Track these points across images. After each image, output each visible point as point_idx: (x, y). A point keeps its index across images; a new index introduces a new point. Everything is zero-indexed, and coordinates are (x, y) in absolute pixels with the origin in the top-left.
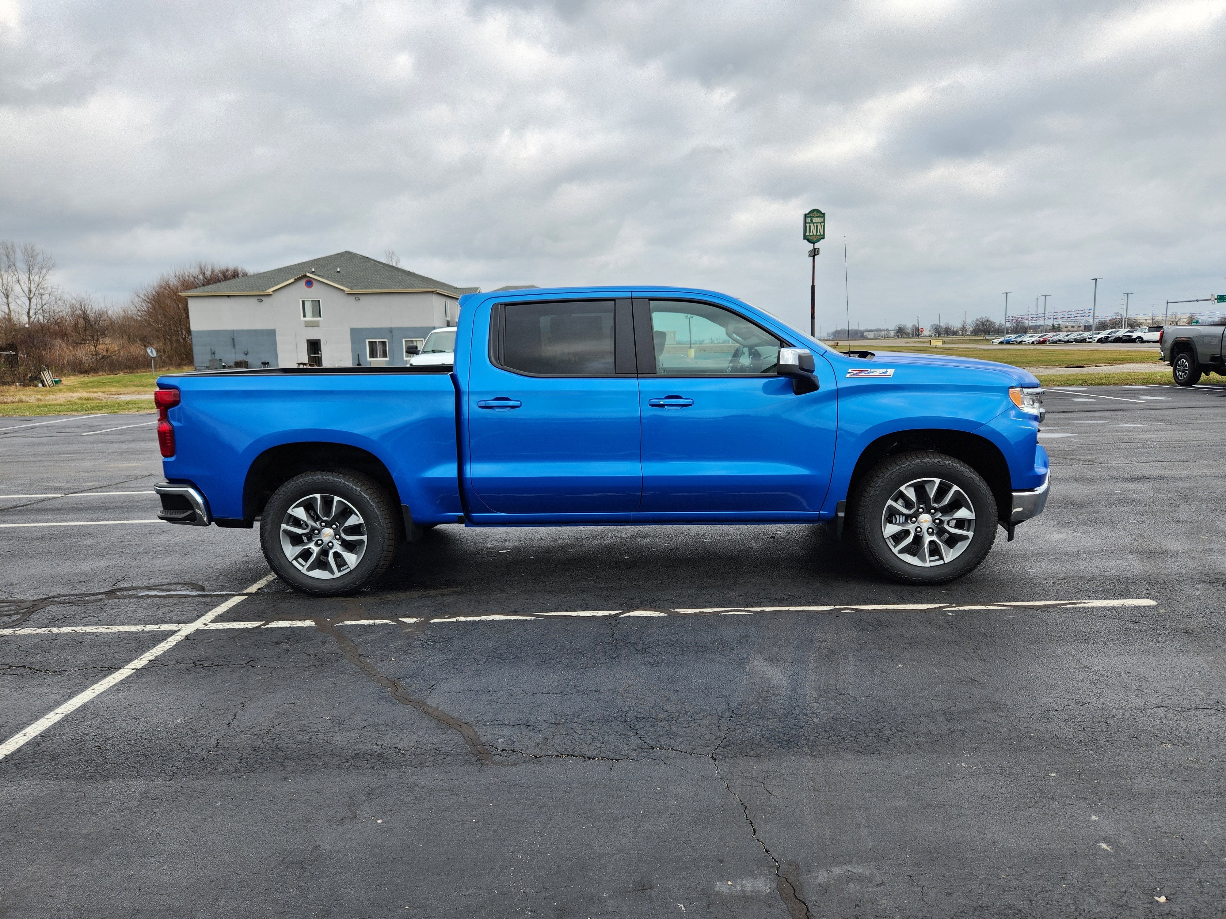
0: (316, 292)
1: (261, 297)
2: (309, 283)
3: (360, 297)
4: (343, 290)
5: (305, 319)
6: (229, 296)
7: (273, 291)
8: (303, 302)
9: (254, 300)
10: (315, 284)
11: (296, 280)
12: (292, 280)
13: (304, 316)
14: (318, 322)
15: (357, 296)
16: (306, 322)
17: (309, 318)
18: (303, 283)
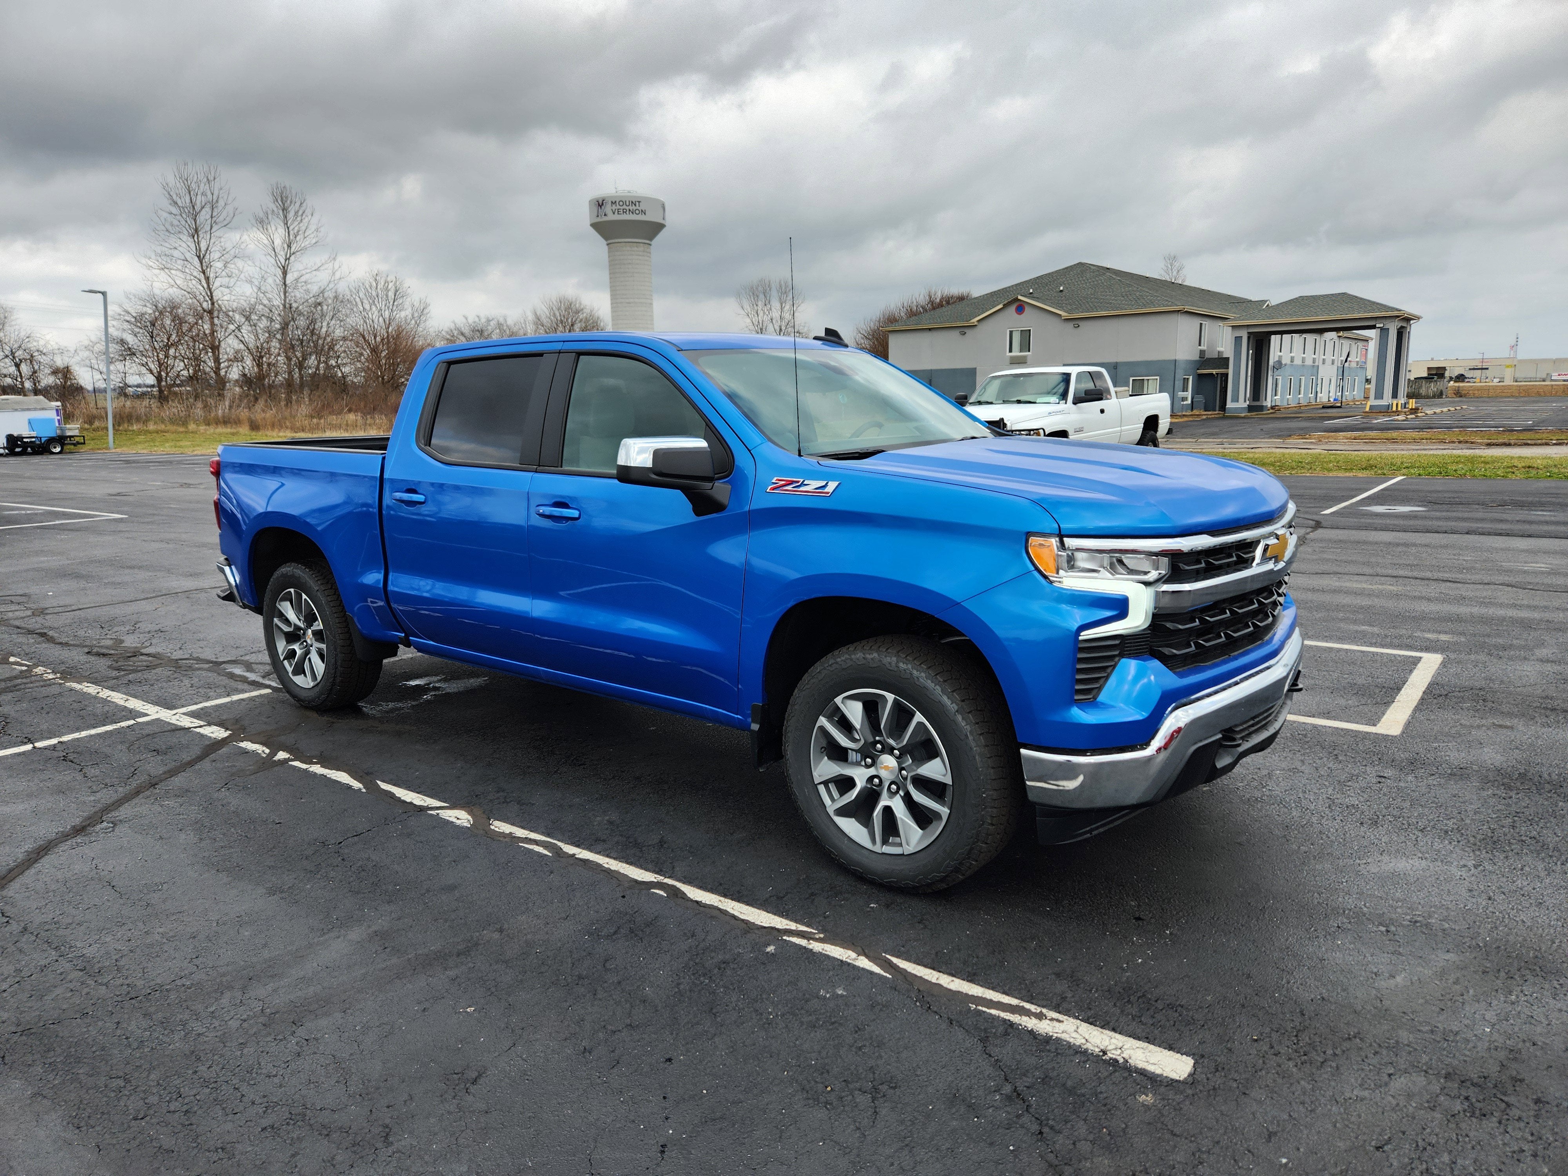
0: (1028, 320)
1: (963, 329)
2: (1020, 309)
3: (1081, 323)
4: (1060, 315)
5: (1011, 354)
6: (930, 329)
7: (978, 321)
8: (1011, 332)
9: (955, 334)
10: (1027, 309)
11: (1005, 306)
12: (1000, 306)
13: (1011, 351)
14: (1025, 357)
15: (1075, 322)
16: (1012, 358)
17: (1016, 353)
18: (1013, 308)
